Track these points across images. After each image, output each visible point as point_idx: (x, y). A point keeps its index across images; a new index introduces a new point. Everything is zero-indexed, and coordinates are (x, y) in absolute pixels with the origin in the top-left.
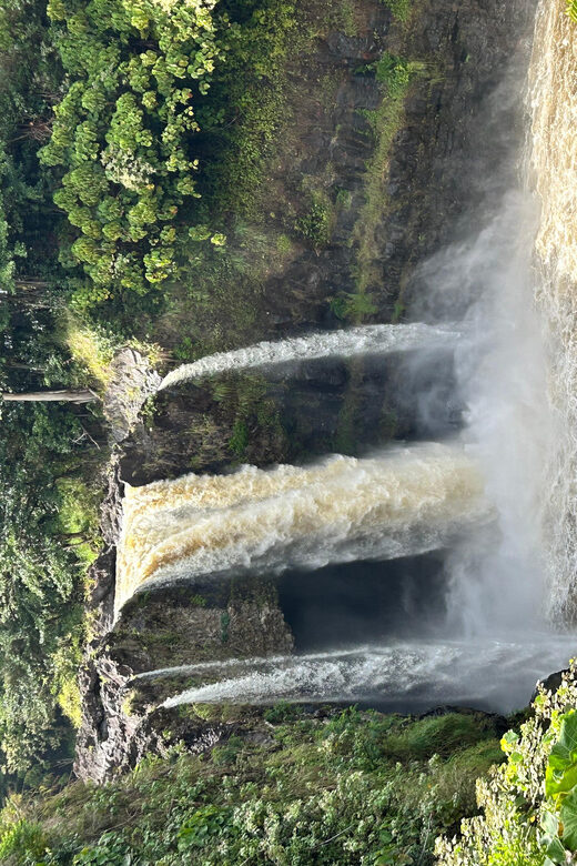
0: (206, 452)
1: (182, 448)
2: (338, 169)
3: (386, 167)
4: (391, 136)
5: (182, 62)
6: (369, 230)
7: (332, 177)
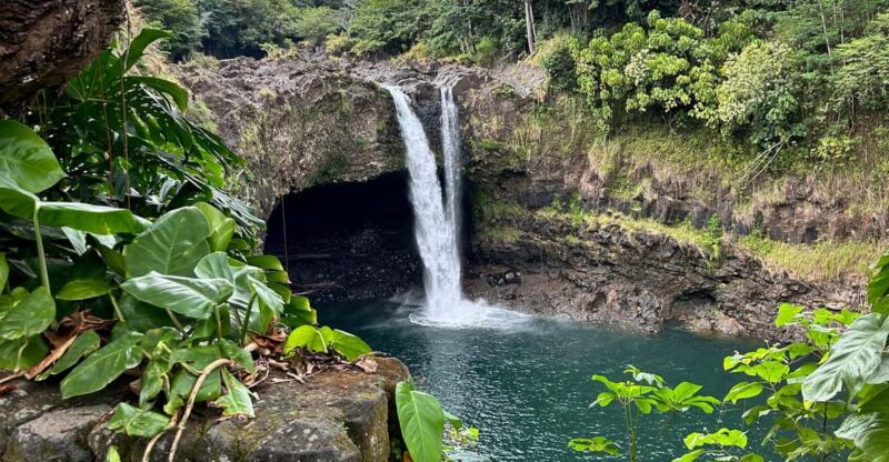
0: (481, 126)
1: (483, 112)
2: (654, 201)
3: (655, 232)
4: (674, 235)
5: (703, 98)
6: (617, 222)
7: (649, 197)
